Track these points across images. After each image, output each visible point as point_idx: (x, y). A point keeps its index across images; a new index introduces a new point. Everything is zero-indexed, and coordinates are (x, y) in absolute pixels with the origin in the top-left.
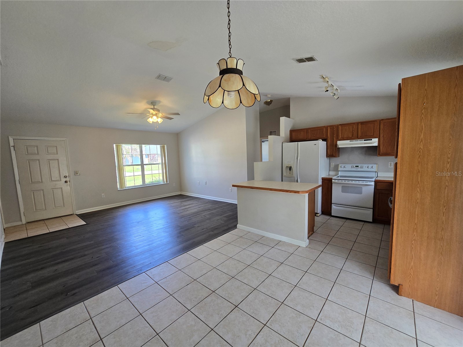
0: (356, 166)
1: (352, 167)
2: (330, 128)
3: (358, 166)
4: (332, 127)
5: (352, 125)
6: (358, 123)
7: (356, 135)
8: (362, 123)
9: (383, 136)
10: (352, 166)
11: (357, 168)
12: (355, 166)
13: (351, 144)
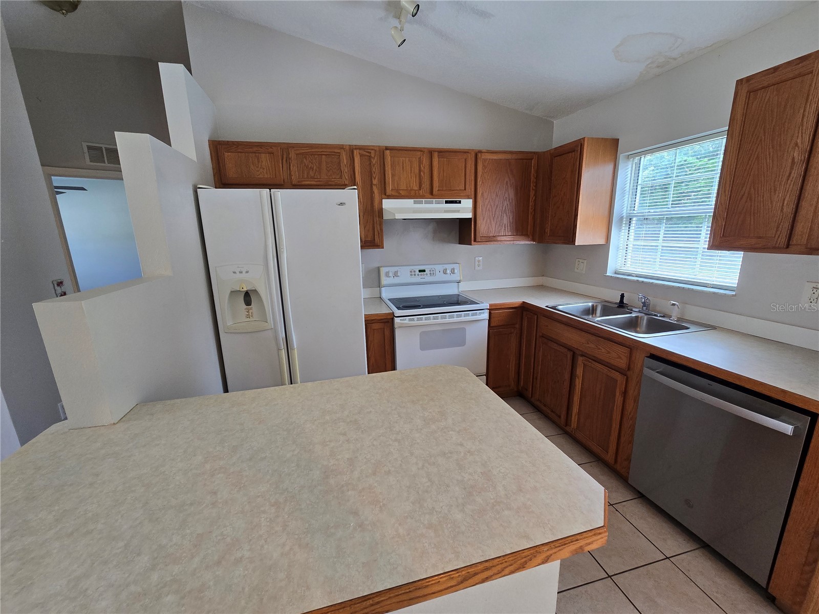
0: (420, 271)
1: (413, 273)
2: (361, 155)
3: (424, 271)
4: (365, 151)
5: (419, 153)
6: (431, 152)
7: (428, 186)
8: (442, 152)
9: (482, 194)
10: (411, 272)
11: (423, 277)
12: (417, 272)
13: (415, 211)
